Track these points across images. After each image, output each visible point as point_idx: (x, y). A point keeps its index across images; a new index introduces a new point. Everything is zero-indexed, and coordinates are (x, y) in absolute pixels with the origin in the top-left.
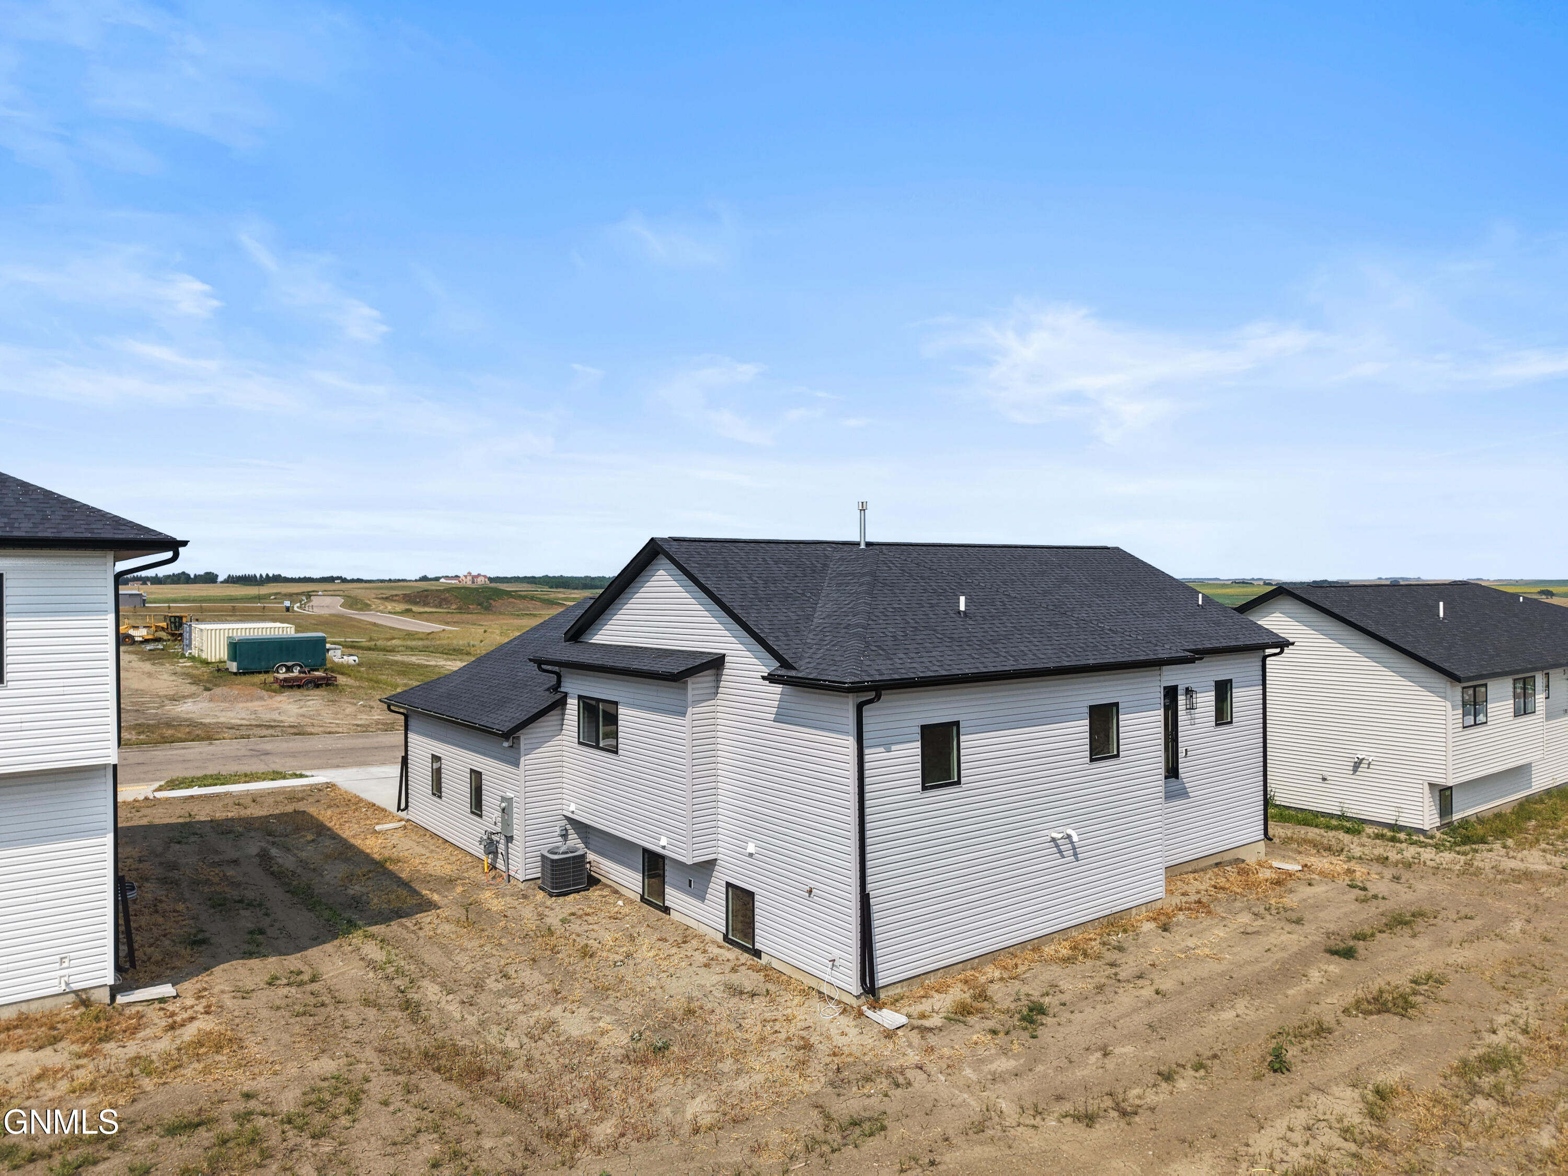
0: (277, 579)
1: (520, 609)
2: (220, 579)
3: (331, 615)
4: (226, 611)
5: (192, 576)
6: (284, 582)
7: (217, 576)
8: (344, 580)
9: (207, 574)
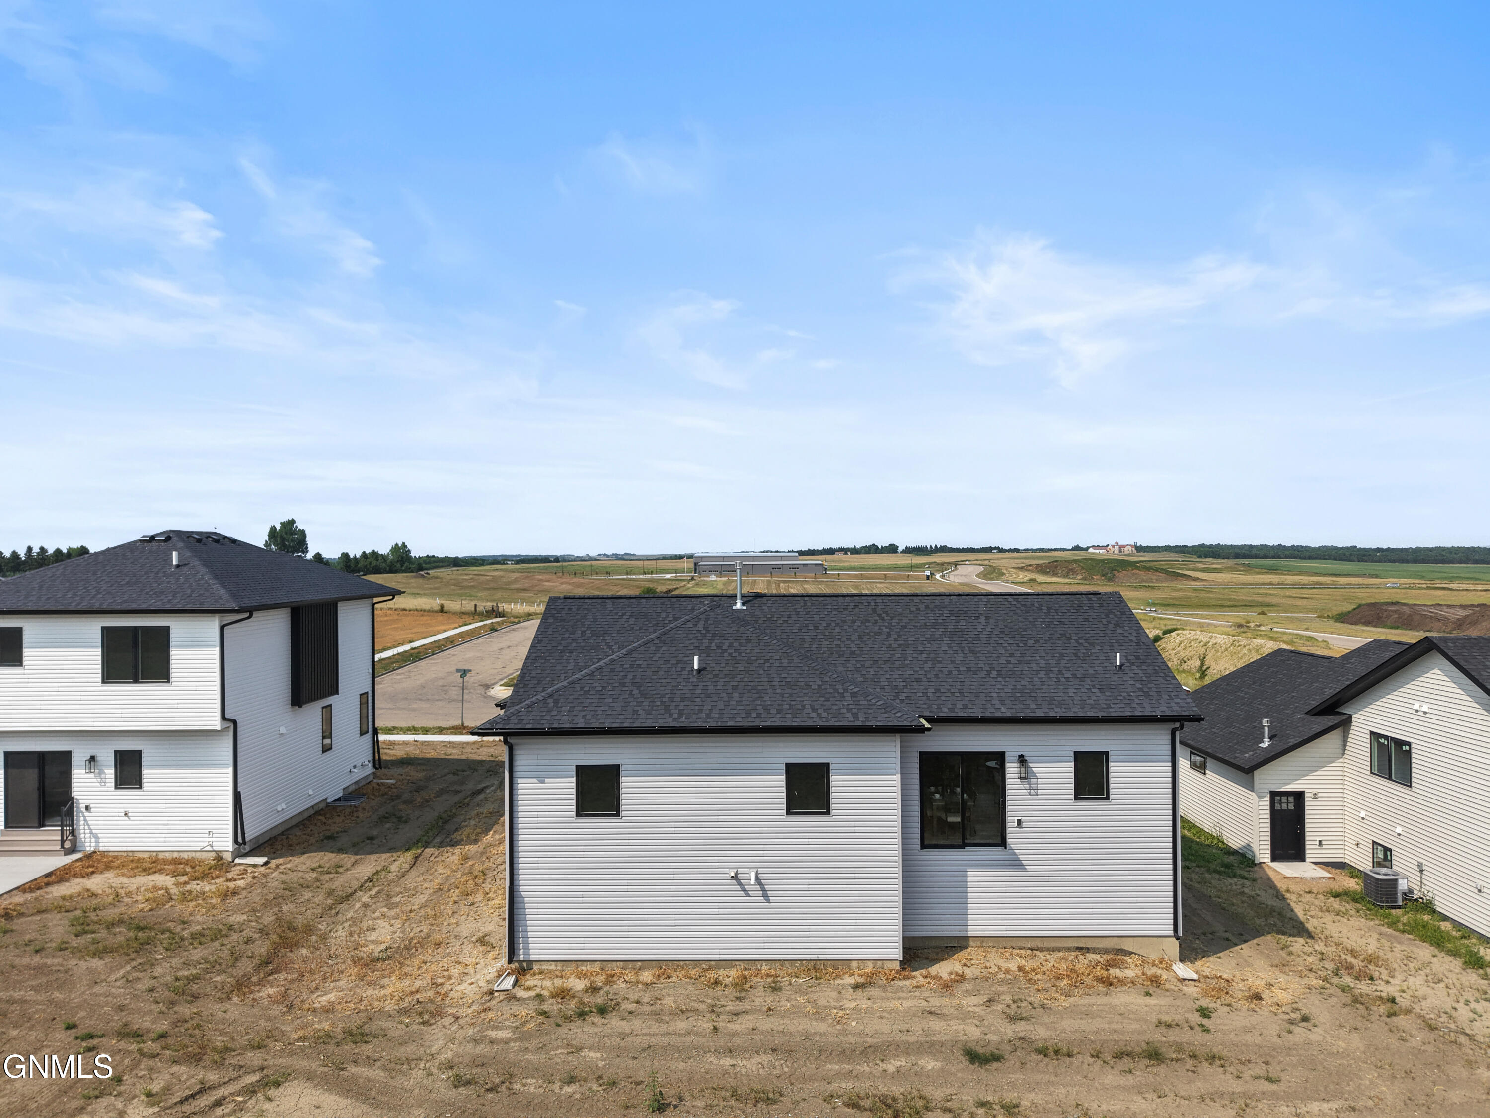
0: (944, 549)
1: (1143, 581)
2: (901, 549)
3: (961, 584)
4: (879, 579)
5: (880, 547)
6: (949, 552)
7: (898, 547)
8: (1001, 550)
9: (890, 545)
